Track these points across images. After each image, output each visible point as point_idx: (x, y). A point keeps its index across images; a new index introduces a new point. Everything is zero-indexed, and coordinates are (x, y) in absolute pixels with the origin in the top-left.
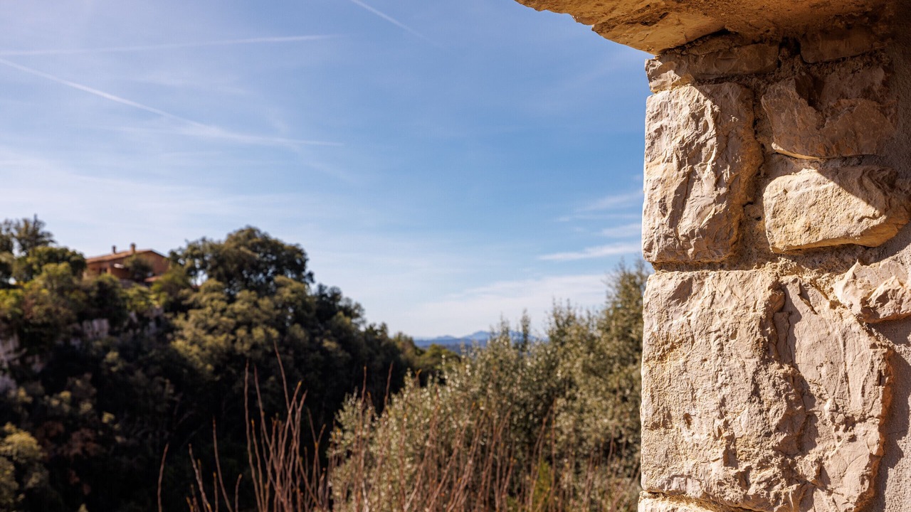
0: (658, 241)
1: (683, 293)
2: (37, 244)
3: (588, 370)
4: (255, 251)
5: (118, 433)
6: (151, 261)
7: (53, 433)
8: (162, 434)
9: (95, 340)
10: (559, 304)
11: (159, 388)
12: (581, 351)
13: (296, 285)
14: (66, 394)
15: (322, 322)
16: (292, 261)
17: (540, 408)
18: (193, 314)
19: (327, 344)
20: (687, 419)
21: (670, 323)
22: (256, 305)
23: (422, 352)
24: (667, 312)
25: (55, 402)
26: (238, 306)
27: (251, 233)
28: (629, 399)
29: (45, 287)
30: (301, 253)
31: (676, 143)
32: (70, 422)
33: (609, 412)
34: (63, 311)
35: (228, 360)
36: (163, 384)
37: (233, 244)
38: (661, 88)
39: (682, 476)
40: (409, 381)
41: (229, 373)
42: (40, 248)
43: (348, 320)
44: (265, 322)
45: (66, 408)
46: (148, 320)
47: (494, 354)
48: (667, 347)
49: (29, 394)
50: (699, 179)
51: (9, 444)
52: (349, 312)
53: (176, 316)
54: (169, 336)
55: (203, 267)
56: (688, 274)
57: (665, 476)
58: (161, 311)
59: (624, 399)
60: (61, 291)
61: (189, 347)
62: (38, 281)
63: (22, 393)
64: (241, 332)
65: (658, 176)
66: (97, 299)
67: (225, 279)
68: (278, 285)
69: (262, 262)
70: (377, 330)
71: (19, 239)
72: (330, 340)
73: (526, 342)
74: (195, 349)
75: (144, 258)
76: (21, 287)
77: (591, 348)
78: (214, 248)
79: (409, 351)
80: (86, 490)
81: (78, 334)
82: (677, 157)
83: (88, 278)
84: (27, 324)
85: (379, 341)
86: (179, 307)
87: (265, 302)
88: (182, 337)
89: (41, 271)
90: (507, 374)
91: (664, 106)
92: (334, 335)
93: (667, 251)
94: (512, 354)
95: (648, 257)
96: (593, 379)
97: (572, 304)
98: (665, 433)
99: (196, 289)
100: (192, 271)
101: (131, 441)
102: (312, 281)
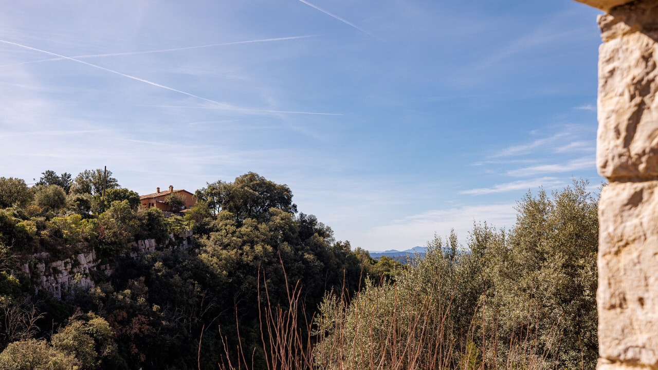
0: (613, 159)
1: (636, 200)
2: (107, 187)
3: (504, 275)
4: (255, 190)
5: (163, 319)
6: (183, 197)
7: (120, 318)
8: (193, 320)
9: (147, 254)
10: (479, 225)
11: (191, 287)
12: (498, 260)
13: (284, 214)
14: (128, 291)
15: (303, 240)
16: (282, 197)
17: (466, 302)
18: (213, 235)
19: (306, 256)
20: (641, 301)
21: (623, 225)
22: (256, 228)
23: (375, 262)
24: (622, 216)
25: (120, 297)
26: (243, 229)
27: (252, 177)
28: (535, 295)
29: (113, 217)
30: (288, 191)
31: (628, 79)
32: (131, 310)
33: (521, 305)
34: (125, 234)
35: (238, 268)
36: (194, 285)
37: (240, 186)
38: (613, 37)
39: (637, 347)
40: (368, 282)
41: (238, 277)
42: (109, 190)
43: (321, 239)
44: (263, 241)
45: (128, 300)
46: (182, 239)
47: (431, 262)
48: (622, 245)
49: (103, 291)
50: (649, 108)
51: (91, 325)
52: (322, 233)
53: (201, 237)
54: (197, 251)
55: (219, 202)
56: (639, 186)
57: (622, 347)
58: (191, 233)
59: (532, 296)
60: (123, 220)
61: (210, 259)
62: (108, 213)
63: (99, 290)
64: (247, 248)
65: (611, 108)
66: (148, 225)
67: (235, 210)
68: (272, 215)
69: (260, 198)
70: (342, 246)
71: (95, 184)
72: (309, 254)
73: (454, 254)
74: (215, 260)
75: (178, 196)
76: (97, 218)
77: (506, 258)
78: (227, 188)
79: (366, 261)
80: (143, 358)
81: (135, 250)
82: (630, 91)
83: (141, 210)
84: (101, 242)
85: (344, 254)
86: (203, 230)
87: (263, 227)
88: (206, 252)
89: (110, 206)
90: (441, 277)
91: (616, 51)
92: (312, 250)
93: (622, 167)
94: (445, 263)
95: (603, 172)
96: (507, 281)
97: (489, 225)
98: (621, 313)
99: (215, 218)
100: (212, 205)
101: (173, 324)
102: (296, 211)
